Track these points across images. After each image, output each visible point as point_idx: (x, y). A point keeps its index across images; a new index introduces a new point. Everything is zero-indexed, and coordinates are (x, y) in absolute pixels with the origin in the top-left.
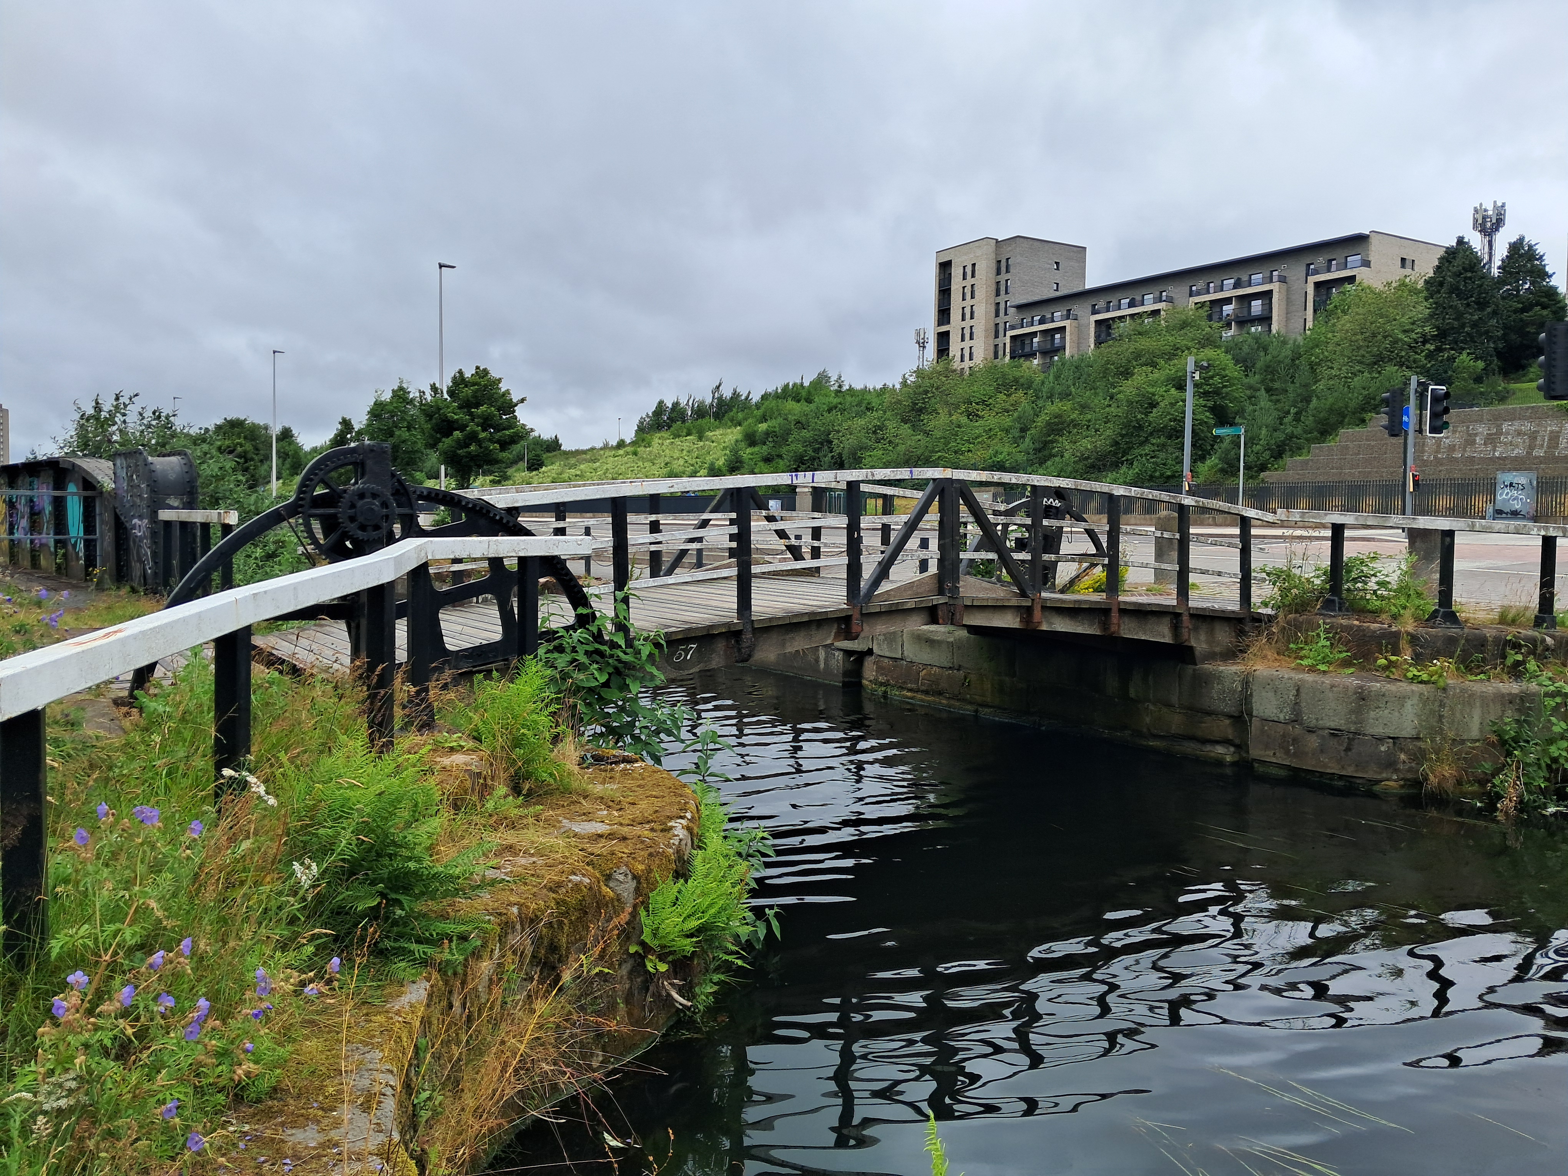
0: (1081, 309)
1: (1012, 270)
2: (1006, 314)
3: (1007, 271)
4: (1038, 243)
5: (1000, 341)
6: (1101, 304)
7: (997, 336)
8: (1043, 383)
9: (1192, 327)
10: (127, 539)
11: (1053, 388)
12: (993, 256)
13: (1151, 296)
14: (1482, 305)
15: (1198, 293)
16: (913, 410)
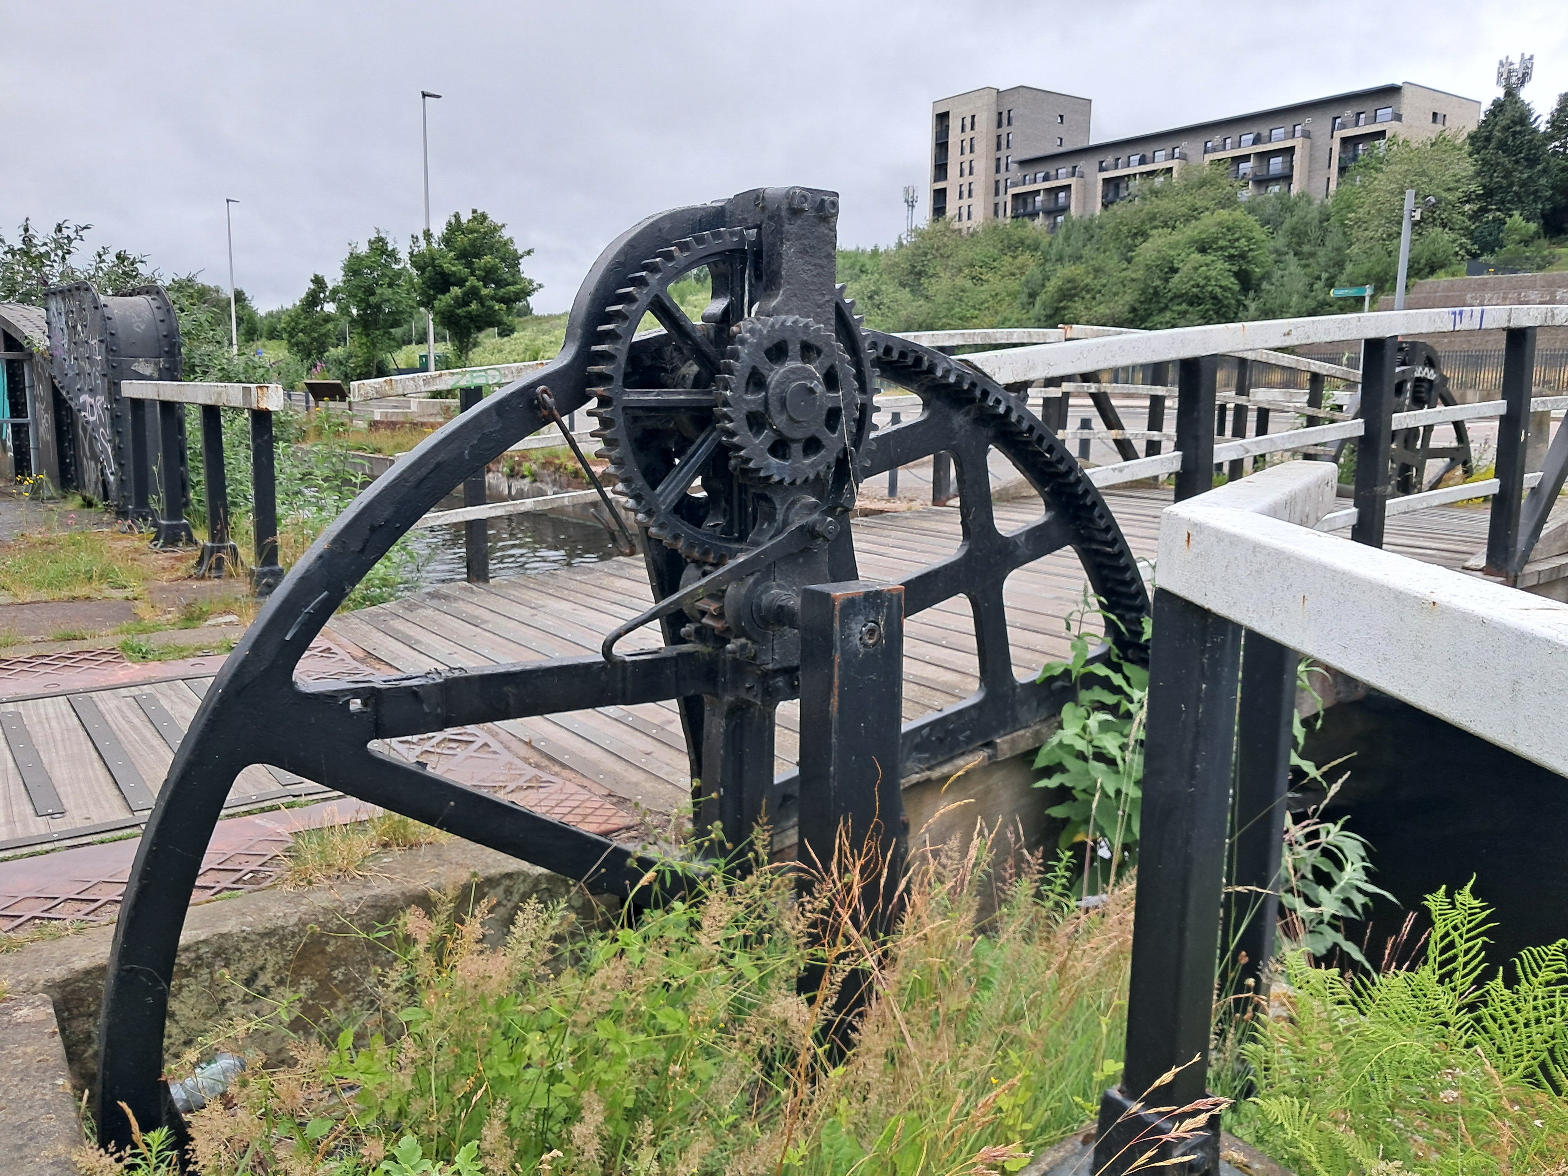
0: (1088, 166)
1: (1013, 121)
2: (1007, 170)
3: (1009, 124)
4: (1042, 94)
5: (1001, 199)
6: (1109, 160)
7: (997, 193)
8: (1050, 245)
9: (1212, 185)
10: (73, 424)
11: (1062, 249)
12: (994, 107)
13: (1163, 152)
14: (1532, 161)
15: (1214, 150)
16: (911, 273)
